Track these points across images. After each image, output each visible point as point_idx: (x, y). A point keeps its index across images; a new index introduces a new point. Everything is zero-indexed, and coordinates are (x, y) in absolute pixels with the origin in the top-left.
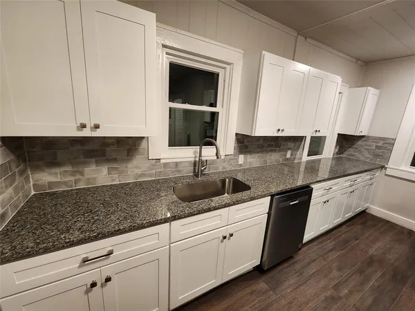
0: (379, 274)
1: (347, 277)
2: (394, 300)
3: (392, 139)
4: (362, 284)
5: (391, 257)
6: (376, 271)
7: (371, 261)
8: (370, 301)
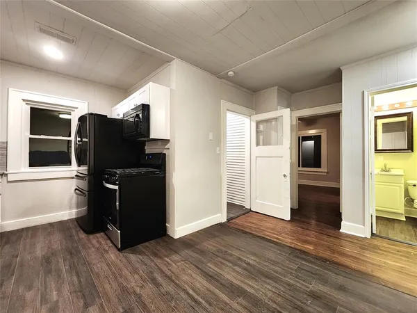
0: (61, 260)
1: (44, 285)
2: (85, 263)
3: (3, 143)
4: (59, 276)
5: (56, 246)
6: (58, 262)
7: (47, 260)
8: (75, 279)
